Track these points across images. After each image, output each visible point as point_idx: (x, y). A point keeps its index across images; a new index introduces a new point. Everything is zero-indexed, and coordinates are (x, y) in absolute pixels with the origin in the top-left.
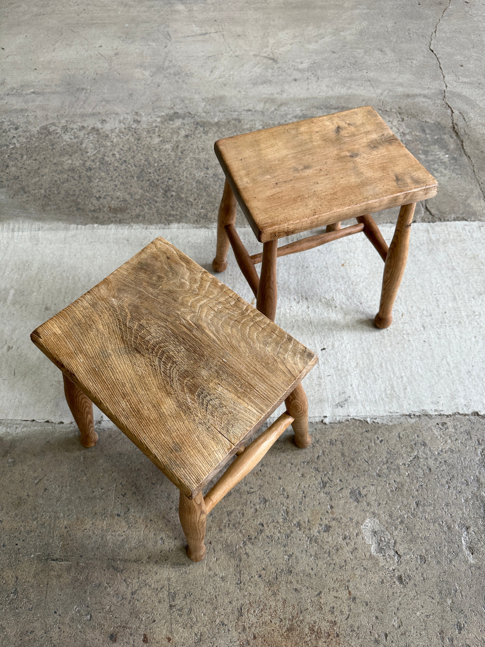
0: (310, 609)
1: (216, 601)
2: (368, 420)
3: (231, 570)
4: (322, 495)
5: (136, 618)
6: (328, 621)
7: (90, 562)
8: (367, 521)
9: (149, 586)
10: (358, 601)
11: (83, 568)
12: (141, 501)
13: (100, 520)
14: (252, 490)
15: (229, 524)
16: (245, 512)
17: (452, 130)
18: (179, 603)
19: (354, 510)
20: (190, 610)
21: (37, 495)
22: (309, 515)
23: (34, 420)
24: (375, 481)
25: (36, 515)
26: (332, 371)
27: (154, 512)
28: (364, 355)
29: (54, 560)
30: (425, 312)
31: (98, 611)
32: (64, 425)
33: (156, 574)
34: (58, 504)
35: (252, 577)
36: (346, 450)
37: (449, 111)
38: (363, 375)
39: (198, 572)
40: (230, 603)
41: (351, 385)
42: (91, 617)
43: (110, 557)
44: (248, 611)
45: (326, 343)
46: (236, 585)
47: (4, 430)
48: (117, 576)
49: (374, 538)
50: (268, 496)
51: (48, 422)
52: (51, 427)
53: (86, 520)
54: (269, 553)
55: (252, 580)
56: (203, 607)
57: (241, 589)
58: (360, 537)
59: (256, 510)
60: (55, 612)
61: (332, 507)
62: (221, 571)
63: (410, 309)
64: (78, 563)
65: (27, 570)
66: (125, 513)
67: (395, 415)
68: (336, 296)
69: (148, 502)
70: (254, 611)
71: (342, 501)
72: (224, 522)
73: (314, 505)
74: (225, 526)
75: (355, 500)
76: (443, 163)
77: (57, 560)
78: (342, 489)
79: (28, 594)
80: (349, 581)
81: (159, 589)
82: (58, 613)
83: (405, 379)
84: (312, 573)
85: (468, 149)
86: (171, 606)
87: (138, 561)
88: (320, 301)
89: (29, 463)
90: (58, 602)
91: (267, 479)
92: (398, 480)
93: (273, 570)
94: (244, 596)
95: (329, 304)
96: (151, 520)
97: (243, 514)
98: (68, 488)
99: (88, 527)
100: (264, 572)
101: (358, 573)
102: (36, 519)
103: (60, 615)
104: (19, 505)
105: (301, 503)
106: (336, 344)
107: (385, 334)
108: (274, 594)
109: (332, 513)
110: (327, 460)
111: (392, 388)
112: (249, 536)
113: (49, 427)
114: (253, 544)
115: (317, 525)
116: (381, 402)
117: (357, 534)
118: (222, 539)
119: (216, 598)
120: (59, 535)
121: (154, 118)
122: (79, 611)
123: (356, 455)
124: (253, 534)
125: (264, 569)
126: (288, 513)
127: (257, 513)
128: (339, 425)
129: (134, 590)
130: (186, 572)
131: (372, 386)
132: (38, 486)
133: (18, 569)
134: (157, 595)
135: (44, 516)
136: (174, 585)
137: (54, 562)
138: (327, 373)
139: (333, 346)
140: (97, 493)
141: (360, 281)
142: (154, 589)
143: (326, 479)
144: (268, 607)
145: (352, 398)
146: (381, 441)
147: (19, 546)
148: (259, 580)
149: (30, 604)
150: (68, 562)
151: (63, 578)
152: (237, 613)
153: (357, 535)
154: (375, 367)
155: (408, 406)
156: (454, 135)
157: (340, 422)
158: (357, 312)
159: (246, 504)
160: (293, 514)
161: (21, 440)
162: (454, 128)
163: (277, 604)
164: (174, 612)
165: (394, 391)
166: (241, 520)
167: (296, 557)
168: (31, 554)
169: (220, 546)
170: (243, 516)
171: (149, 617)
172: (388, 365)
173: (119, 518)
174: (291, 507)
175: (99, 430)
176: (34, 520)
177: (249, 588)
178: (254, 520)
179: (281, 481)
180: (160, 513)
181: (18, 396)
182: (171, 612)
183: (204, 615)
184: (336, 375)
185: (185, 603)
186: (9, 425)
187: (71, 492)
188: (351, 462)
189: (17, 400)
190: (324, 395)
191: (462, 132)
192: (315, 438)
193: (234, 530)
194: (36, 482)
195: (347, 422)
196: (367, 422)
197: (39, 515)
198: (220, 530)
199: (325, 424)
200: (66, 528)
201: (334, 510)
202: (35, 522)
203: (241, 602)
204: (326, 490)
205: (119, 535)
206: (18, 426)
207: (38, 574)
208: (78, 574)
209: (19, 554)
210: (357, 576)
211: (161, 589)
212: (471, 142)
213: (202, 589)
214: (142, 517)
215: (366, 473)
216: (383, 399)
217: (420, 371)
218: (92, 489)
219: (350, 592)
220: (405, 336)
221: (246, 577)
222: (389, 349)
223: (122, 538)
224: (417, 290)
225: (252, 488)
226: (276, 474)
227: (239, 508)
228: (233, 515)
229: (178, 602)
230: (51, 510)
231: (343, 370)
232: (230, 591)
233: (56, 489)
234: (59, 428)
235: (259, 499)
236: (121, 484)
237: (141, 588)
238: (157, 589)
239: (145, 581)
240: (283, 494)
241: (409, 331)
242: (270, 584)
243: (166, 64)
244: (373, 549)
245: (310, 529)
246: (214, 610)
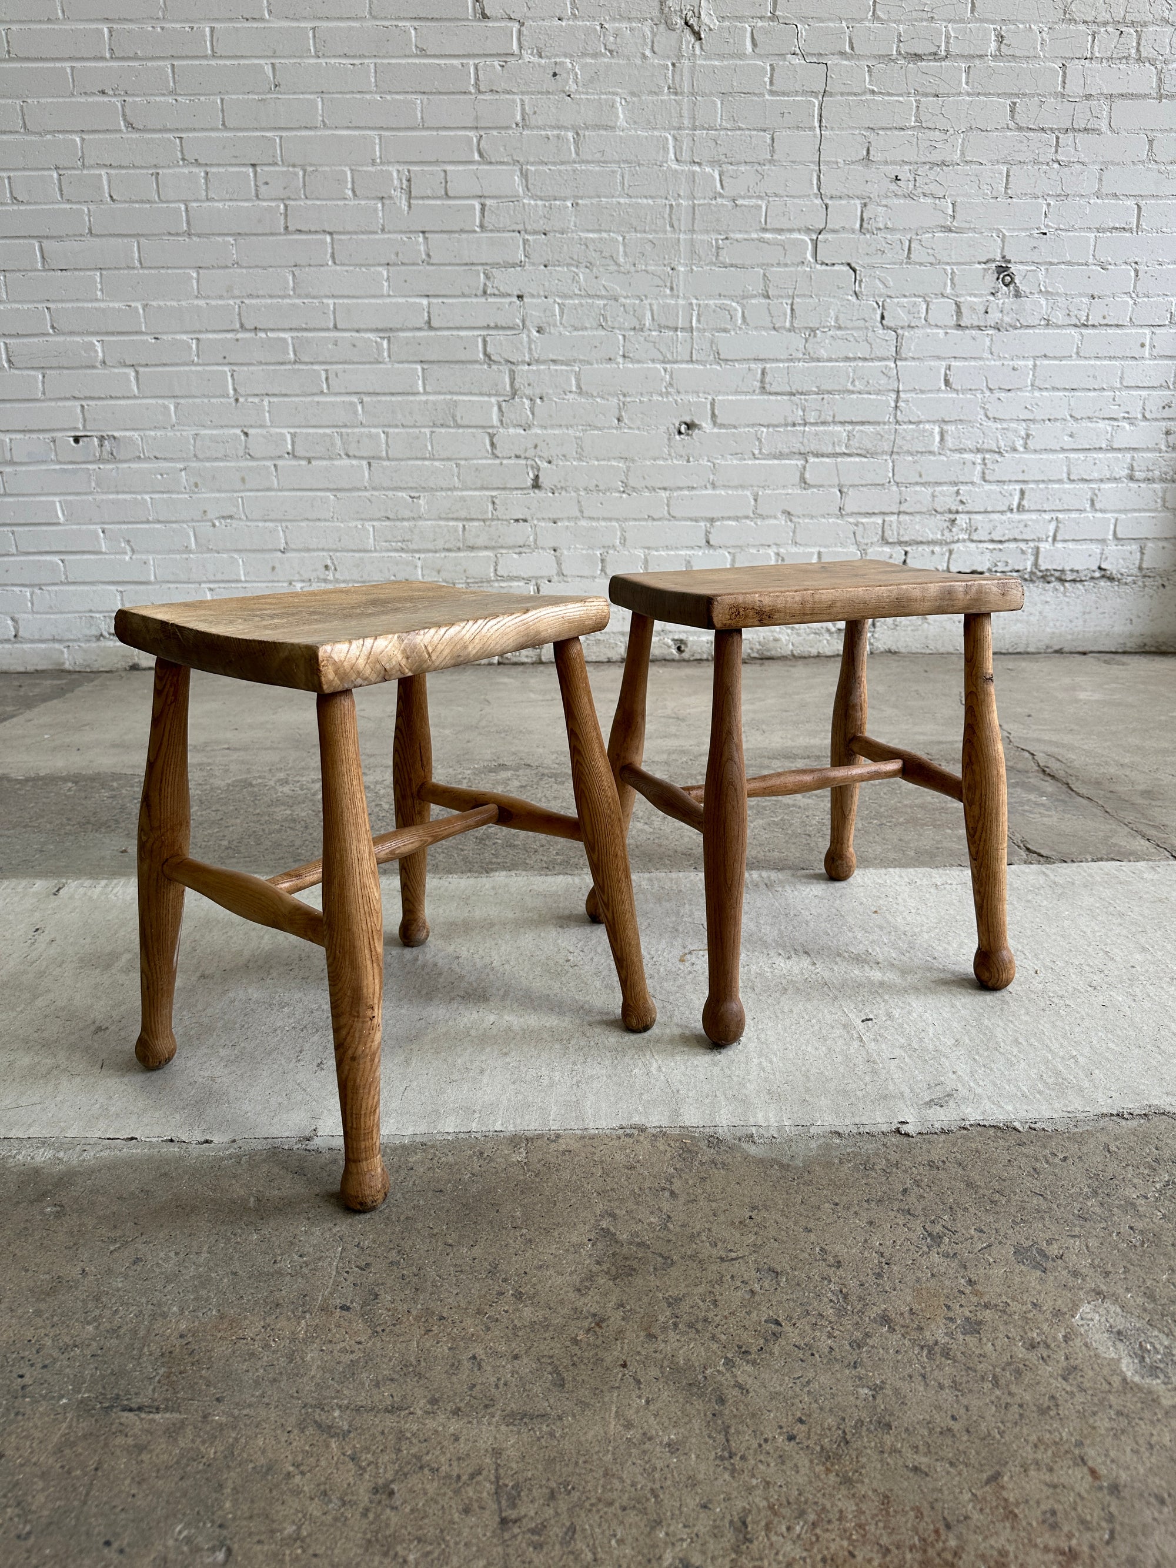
0: (976, 1516)
1: (656, 1502)
2: (1017, 1124)
3: (696, 1424)
4: (936, 1258)
5: (385, 1554)
6: (1046, 1549)
7: (245, 1412)
8: (1085, 1308)
9: (432, 1470)
10: (1125, 1493)
11: (221, 1427)
12: (415, 1279)
13: (289, 1319)
14: (733, 1255)
15: (675, 1325)
16: (718, 1298)
17: (1042, 776)
18: (532, 1513)
19: (1038, 1287)
20: (572, 1529)
21: (109, 1271)
22: (909, 1299)
23: (132, 1139)
24: (1077, 1229)
25: (97, 1312)
26: (898, 1052)
27: (450, 1300)
28: (968, 1027)
29: (131, 1410)
30: (1087, 968)
31: (256, 1538)
32: (212, 1145)
33: (457, 1439)
34: (169, 1288)
35: (766, 1440)
36: (977, 1177)
37: (1027, 755)
38: (977, 1057)
39: (591, 1433)
40: (705, 1507)
41: (954, 1072)
42: (229, 1551)
43: (310, 1401)
44: (768, 1528)
45: (871, 1012)
46: (718, 1462)
47: (49, 1154)
48: (328, 1446)
49: (1120, 1345)
50: (782, 1263)
51: (172, 1141)
52: (176, 1149)
53: (246, 1318)
54: (808, 1382)
55: (767, 1447)
56: (615, 1522)
57: (733, 1471)
58: (1078, 1342)
59: (752, 1291)
60: (108, 1543)
61: (970, 1282)
62: (665, 1429)
63: (1051, 965)
64: (205, 1417)
65: (37, 1434)
66: (365, 1304)
67: (1081, 1116)
68: (874, 950)
69: (434, 1281)
70: (788, 1529)
71: (999, 1271)
72: (662, 1319)
73: (918, 1280)
74: (664, 1329)
75: (1034, 1267)
76: (1043, 805)
77: (140, 1409)
78: (989, 1246)
79: (25, 1494)
80: (1079, 1444)
81: (465, 1478)
82: (116, 1545)
83: (1081, 1059)
84: (956, 1426)
85: (1083, 791)
86: (504, 1522)
87: (400, 1409)
88: (839, 955)
89: (101, 1213)
90: (123, 1516)
91: (772, 1232)
92: (1139, 1225)
93: (831, 1421)
94: (750, 1490)
95: (859, 960)
96: (442, 1318)
97: (715, 1302)
98: (204, 1255)
99: (250, 1333)
100: (803, 1428)
101: (1103, 1423)
102: (95, 1319)
103: (121, 1551)
104: (53, 1291)
105: (879, 1276)
106: (896, 1013)
107: (1008, 997)
108: (847, 1481)
109: (976, 1293)
110: (930, 1196)
111: (1058, 1074)
112: (740, 1347)
113: (174, 1149)
114: (754, 1363)
115: (941, 1321)
116: (1038, 1096)
117: (1065, 1337)
118: (659, 1356)
119: (656, 1497)
120: (158, 1353)
121: (460, 770)
122: (188, 1540)
123: (1005, 1184)
124: (754, 1343)
125: (801, 1421)
126: (845, 1297)
127: (757, 1298)
128: (943, 1136)
129: (380, 1482)
130: (552, 1435)
131: (1006, 1073)
132: (116, 1254)
133: (10, 1434)
134: (457, 1492)
135: (121, 1314)
136: (514, 1466)
137: (131, 1415)
138: (886, 1055)
139: (890, 1016)
140: (286, 1265)
141: (922, 931)
142: (448, 1476)
143: (938, 1229)
144: (834, 1516)
145: (963, 1091)
146: (1065, 1159)
147: (27, 1380)
148: (790, 1446)
149: (26, 1522)
150: (176, 1415)
151: (151, 1451)
152: (730, 1535)
153: (1066, 1339)
154: (1002, 1044)
155: (1109, 1101)
156: (1048, 779)
157: (943, 1131)
158: (930, 969)
159: (721, 1281)
160: (860, 1299)
161: (91, 1172)
162: (1044, 771)
163: (864, 1507)
164: (515, 1536)
165: (1065, 1079)
166: (710, 1315)
167: (896, 1391)
168: (62, 1397)
169: (654, 1372)
170: (716, 1306)
171: (428, 1553)
172: (1032, 1040)
173: (344, 1313)
174: (853, 1284)
175: (304, 1153)
176: (89, 1323)
177: (762, 1467)
178: (748, 1313)
179: (812, 1235)
180: (469, 1303)
181: (101, 1100)
182: (507, 1536)
183: (621, 1542)
184: (910, 1057)
185: (552, 1512)
186: (65, 1146)
187: (211, 1264)
188: (997, 1196)
189: (98, 1106)
190: (891, 1087)
191: (1061, 774)
192: (888, 1160)
193: (692, 1335)
194: (112, 1248)
195: (965, 1132)
196: (1015, 1129)
197: (107, 1313)
198: (651, 1336)
199: (907, 1135)
200: (182, 1336)
201: (979, 1287)
202: (90, 1328)
203: (740, 1504)
204: (943, 1248)
205: (343, 1351)
206: (87, 1147)
207: (73, 1445)
208: (203, 1442)
209: (24, 1397)
210: (1103, 1432)
211: (472, 1476)
212: (1084, 782)
213: (606, 1474)
214: (414, 1312)
215: (1046, 1216)
216: (1040, 1092)
217: (1111, 1045)
218: (274, 1256)
219: (1093, 1472)
220: (1055, 1000)
221: (745, 1441)
222: (1026, 1018)
223: (353, 1357)
224: (1055, 940)
225: (731, 1251)
226: (796, 1223)
227: (701, 1289)
228: (685, 1306)
229: (527, 1509)
230: (144, 1300)
231: (925, 1050)
232: (701, 1477)
233: (167, 1259)
234: (195, 1150)
235: (758, 1270)
236: (357, 1246)
237: (405, 1475)
238: (459, 1477)
239: (419, 1458)
240: (824, 1260)
241: (1060, 993)
242: (828, 1457)
243: (484, 723)
244: (1128, 1367)
245: (920, 1329)
246: (653, 1528)
